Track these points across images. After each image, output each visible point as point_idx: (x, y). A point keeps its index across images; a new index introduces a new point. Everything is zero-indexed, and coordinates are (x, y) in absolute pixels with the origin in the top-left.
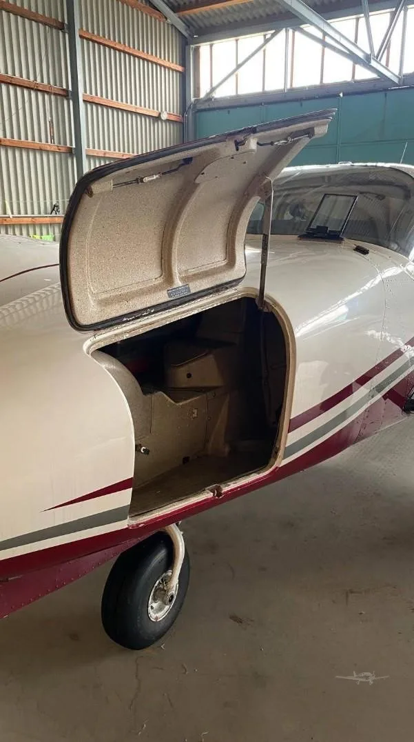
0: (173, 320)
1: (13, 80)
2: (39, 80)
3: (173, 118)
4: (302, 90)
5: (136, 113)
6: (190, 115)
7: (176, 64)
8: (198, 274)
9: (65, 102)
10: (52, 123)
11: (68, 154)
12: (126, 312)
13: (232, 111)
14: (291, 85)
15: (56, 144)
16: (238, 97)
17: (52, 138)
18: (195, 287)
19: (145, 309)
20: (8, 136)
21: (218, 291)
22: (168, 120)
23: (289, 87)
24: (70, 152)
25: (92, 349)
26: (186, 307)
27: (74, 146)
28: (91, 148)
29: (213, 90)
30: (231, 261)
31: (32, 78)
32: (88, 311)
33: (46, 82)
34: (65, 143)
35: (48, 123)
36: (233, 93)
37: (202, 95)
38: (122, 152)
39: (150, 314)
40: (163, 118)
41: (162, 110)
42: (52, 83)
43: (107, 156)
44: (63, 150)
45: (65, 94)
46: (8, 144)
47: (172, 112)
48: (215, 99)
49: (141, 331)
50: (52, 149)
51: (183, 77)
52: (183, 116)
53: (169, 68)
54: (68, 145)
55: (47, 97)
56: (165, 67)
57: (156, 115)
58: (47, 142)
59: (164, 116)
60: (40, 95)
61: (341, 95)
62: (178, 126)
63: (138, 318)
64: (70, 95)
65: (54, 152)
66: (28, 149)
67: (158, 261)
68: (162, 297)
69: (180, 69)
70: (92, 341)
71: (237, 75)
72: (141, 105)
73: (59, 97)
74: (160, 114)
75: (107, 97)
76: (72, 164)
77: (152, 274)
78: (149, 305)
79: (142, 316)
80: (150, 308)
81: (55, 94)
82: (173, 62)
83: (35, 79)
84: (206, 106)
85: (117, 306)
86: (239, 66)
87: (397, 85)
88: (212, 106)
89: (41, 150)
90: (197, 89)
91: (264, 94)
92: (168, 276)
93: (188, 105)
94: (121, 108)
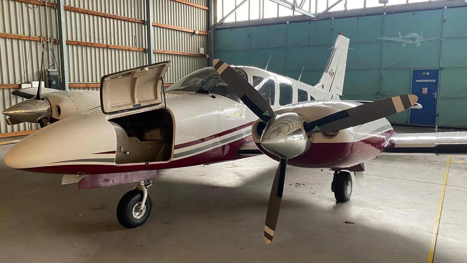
0: (134, 113)
1: (116, 17)
2: (130, 16)
3: (202, 33)
4: (268, 20)
5: (182, 31)
6: (212, 31)
7: (204, 6)
8: (145, 101)
9: (143, 26)
10: (136, 36)
11: (144, 52)
12: (119, 110)
13: (234, 30)
14: (263, 17)
15: (137, 47)
16: (236, 23)
17: (135, 44)
18: (142, 105)
19: (126, 110)
20: (113, 44)
21: (151, 106)
22: (199, 34)
23: (261, 18)
24: (145, 50)
25: (108, 119)
26: (139, 110)
27: (147, 48)
28: (156, 49)
29: (223, 19)
30: (156, 98)
31: (126, 16)
32: (108, 109)
33: (133, 17)
34: (142, 47)
35: (134, 36)
36: (234, 21)
37: (218, 21)
38: (173, 50)
39: (127, 111)
40: (196, 33)
41: (196, 29)
42: (136, 18)
43: (165, 53)
44: (141, 50)
45: (143, 23)
46: (112, 47)
47: (201, 30)
48: (225, 23)
49: (124, 116)
50: (135, 50)
51: (208, 12)
52: (208, 32)
53: (200, 8)
54: (144, 47)
55: (133, 24)
56: (198, 8)
57: (193, 32)
58: (133, 46)
59: (197, 32)
60: (130, 23)
61: (288, 23)
62: (205, 38)
63: (123, 112)
64: (146, 23)
65: (136, 51)
66: (122, 50)
67: (131, 97)
68: (132, 107)
69: (206, 8)
70: (108, 117)
71: (236, 12)
72: (184, 27)
73: (140, 24)
74: (195, 31)
75: (166, 23)
76: (146, 56)
77: (128, 100)
78: (126, 109)
79: (124, 112)
80: (127, 109)
81: (137, 23)
82: (202, 5)
83: (128, 16)
84: (220, 27)
85: (117, 108)
86: (236, 7)
87: (314, 19)
88: (223, 27)
89: (129, 50)
90: (215, 18)
91: (249, 21)
92: (134, 101)
93: (211, 26)
94: (173, 28)
